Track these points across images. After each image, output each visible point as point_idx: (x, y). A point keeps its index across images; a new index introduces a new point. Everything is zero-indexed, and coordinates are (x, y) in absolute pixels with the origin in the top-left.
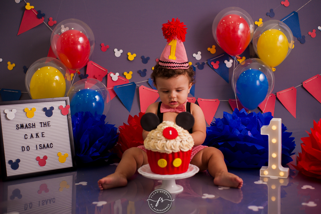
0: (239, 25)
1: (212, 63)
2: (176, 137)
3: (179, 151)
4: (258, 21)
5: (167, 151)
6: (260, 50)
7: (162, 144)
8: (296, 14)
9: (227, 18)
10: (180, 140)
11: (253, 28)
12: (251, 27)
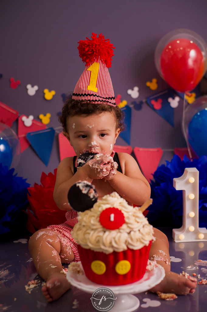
0: (189, 52)
1: (153, 102)
2: (121, 225)
3: (126, 248)
5: (104, 249)
7: (96, 237)
9: (173, 43)
10: (128, 231)
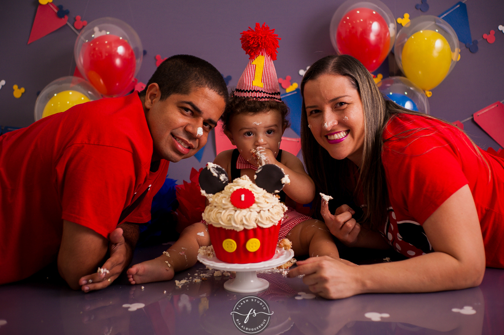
0: (371, 24)
2: (251, 205)
3: (256, 226)
4: (403, 17)
5: (235, 227)
6: (406, 63)
7: (228, 215)
8: (463, 6)
9: (352, 14)
10: (258, 210)
11: (394, 29)
12: (392, 28)
